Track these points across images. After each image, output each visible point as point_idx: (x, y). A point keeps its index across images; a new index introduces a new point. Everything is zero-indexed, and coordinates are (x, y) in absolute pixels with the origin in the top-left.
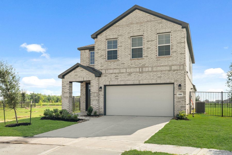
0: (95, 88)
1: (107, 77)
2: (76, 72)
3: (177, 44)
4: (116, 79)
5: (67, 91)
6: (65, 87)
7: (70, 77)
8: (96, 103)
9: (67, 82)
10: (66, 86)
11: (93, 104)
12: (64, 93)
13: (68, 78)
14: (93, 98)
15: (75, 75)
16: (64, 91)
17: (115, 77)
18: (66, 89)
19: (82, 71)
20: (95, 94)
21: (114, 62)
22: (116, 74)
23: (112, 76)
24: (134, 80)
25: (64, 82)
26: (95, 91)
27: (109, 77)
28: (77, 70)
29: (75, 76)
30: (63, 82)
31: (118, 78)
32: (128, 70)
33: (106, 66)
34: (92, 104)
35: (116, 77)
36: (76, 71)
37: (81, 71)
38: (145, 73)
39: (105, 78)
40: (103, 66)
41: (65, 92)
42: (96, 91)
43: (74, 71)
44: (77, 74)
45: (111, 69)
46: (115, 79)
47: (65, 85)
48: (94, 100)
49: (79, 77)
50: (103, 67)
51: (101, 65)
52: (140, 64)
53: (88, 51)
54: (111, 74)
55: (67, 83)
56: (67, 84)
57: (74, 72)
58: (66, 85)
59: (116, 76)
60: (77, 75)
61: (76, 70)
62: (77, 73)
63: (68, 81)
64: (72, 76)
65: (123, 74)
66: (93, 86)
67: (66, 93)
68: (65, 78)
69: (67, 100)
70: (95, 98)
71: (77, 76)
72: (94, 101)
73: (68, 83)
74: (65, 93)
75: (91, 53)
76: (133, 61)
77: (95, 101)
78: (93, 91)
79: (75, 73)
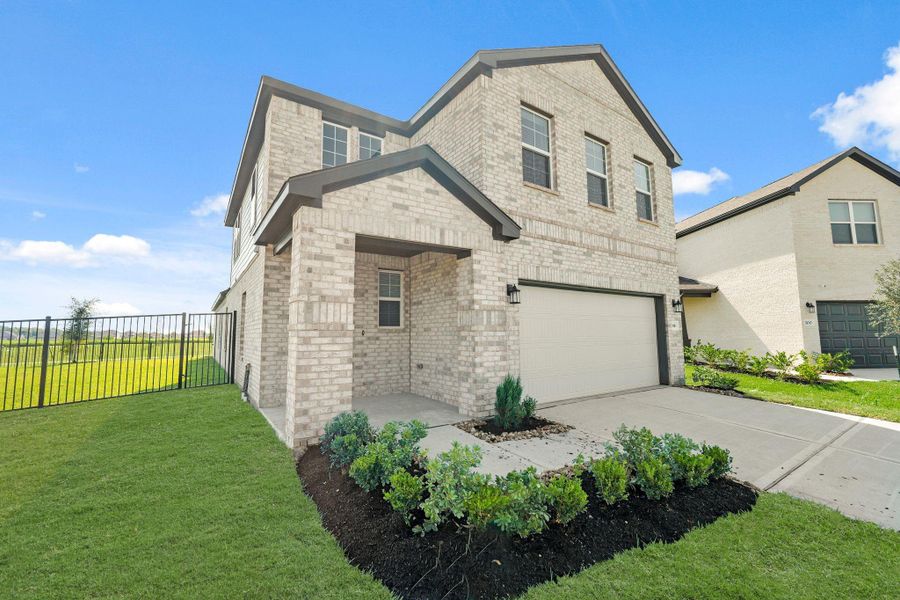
0: (492, 288)
1: (528, 247)
2: (401, 190)
4: (555, 261)
5: (338, 286)
6: (327, 264)
7: (364, 207)
8: (496, 358)
9: (342, 234)
10: (331, 259)
11: (485, 364)
12: (315, 298)
13: (350, 212)
14: (485, 333)
15: (395, 205)
16: (319, 291)
17: (551, 252)
18: (330, 278)
19: (431, 196)
20: (495, 318)
21: (549, 198)
22: (556, 244)
23: (544, 246)
24: (598, 275)
25: (319, 231)
26: (491, 303)
27: (534, 247)
28: (406, 180)
29: (396, 211)
30: (311, 230)
31: (560, 258)
32: (588, 240)
33: (523, 202)
34: (481, 365)
35: (554, 252)
36: (398, 183)
37: (428, 191)
38: (620, 257)
39: (522, 251)
40: (515, 200)
41: (325, 292)
42: (497, 303)
43: (385, 181)
44: (407, 203)
45: (540, 220)
46: (551, 260)
47: (326, 252)
48: (491, 344)
49: (417, 221)
50: (513, 203)
51: (507, 194)
52: (609, 225)
53: (316, 113)
54: (542, 241)
55: (341, 242)
56: (339, 247)
57: (392, 188)
58: (335, 252)
59: (554, 249)
60: (406, 208)
61: (401, 179)
62: (403, 195)
63: (346, 230)
64: (376, 208)
65: (573, 247)
66: (485, 277)
67: (336, 300)
68: (324, 205)
69: (336, 348)
70: (492, 333)
71: (407, 213)
72: (490, 348)
73: (346, 241)
74: (323, 298)
75: (327, 130)
76: (594, 210)
77: (494, 348)
78: (484, 303)
79: (396, 194)
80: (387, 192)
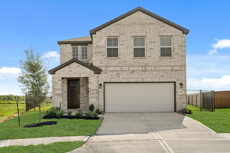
0: (94, 85)
1: (107, 74)
2: (71, 68)
3: (179, 47)
4: (117, 76)
5: (58, 87)
6: (56, 84)
7: (63, 72)
8: (95, 100)
9: (59, 78)
10: (57, 83)
11: (92, 102)
12: (54, 89)
13: (60, 74)
14: (92, 95)
15: (69, 71)
16: (55, 88)
17: (116, 74)
18: (57, 86)
19: (77, 67)
20: (95, 92)
21: (116, 60)
22: (117, 72)
23: (113, 73)
24: (137, 78)
25: (55, 78)
26: (94, 88)
27: (109, 74)
28: (72, 65)
29: (69, 72)
30: (54, 78)
31: (120, 75)
32: (131, 69)
33: (106, 63)
34: (91, 102)
35: (117, 74)
36: (70, 66)
37: (77, 66)
38: (148, 72)
39: (105, 75)
40: (103, 63)
41: (56, 88)
42: (95, 88)
43: (67, 66)
44: (72, 70)
45: (112, 66)
46: (116, 76)
47: (56, 82)
48: (94, 97)
49: (74, 73)
50: (102, 64)
51: (100, 62)
52: (143, 63)
53: (70, 45)
54: (112, 72)
55: (59, 79)
56: (58, 80)
57: (68, 68)
58: (58, 81)
59: (117, 73)
60: (72, 71)
61: (71, 65)
62: (71, 69)
63: (59, 77)
64: (65, 72)
65: (125, 72)
66: (92, 83)
67: (58, 90)
68: (56, 73)
69: (58, 97)
70: (94, 95)
71: (72, 72)
72: (93, 98)
73: (60, 79)
74: (56, 89)
75: (73, 48)
76: (135, 60)
77: (95, 98)
78: (91, 88)
79: (69, 69)
80: (68, 69)
